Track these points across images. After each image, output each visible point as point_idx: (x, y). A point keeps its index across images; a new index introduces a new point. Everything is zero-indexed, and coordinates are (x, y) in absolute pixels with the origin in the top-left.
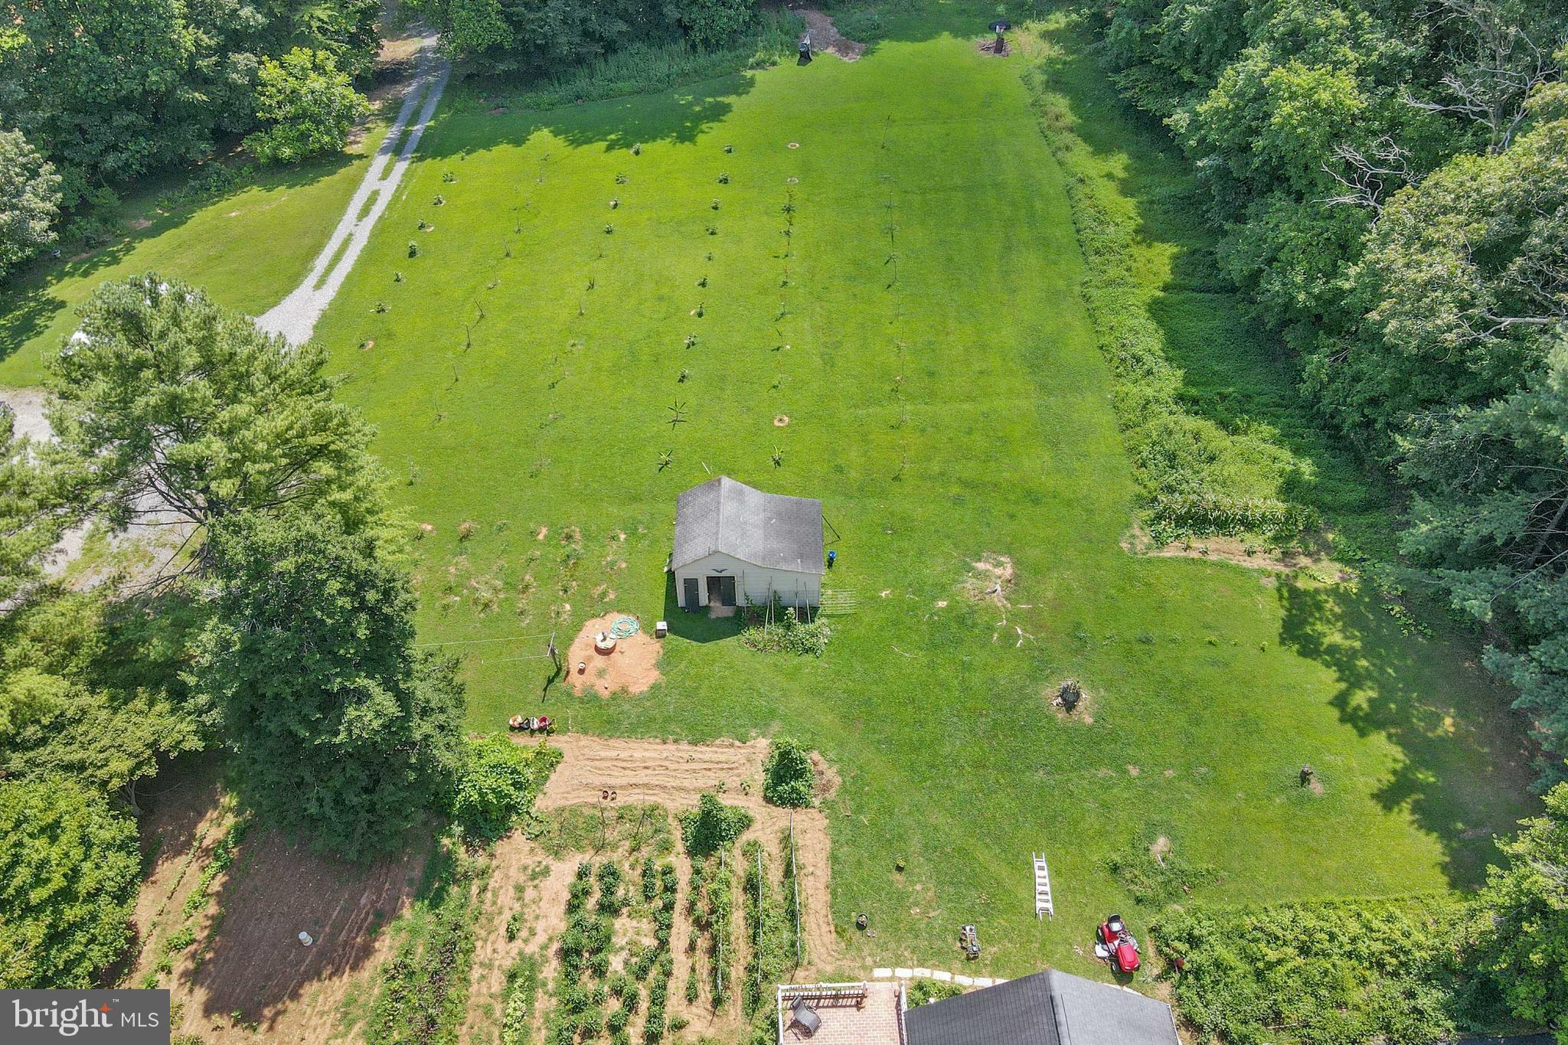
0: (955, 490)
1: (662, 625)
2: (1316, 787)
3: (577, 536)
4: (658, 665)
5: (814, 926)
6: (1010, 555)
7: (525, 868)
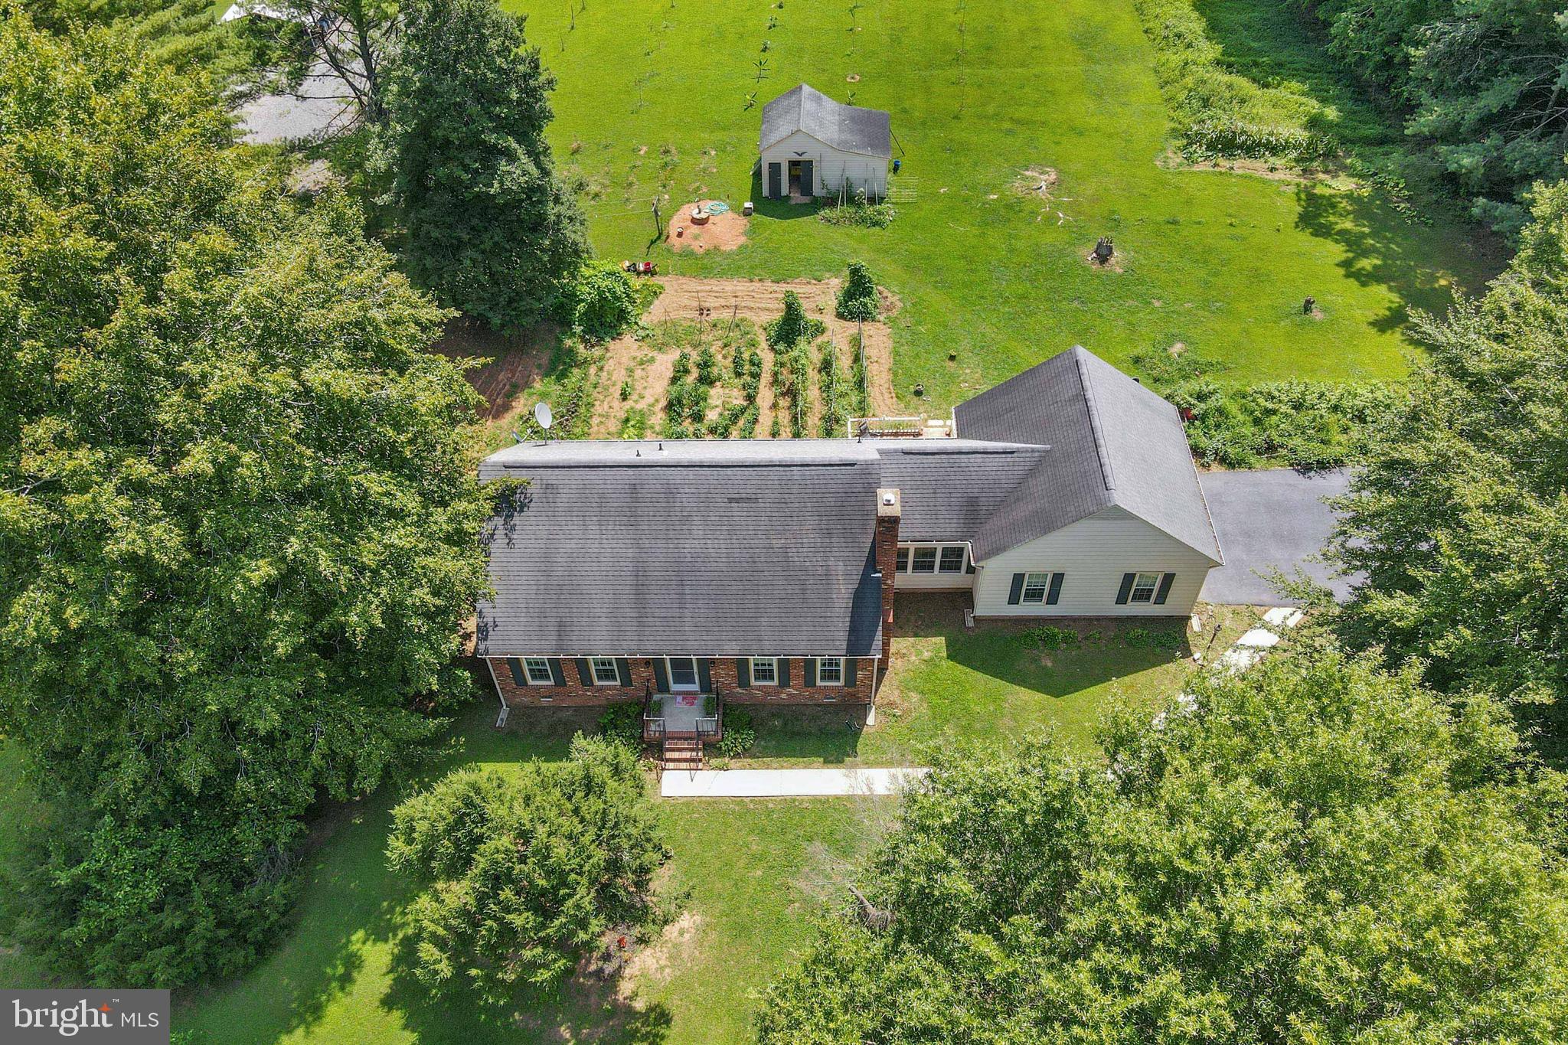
0: (1007, 125)
1: (748, 204)
2: (1317, 315)
3: (673, 150)
4: (745, 234)
5: (878, 394)
6: (1055, 167)
7: (634, 358)
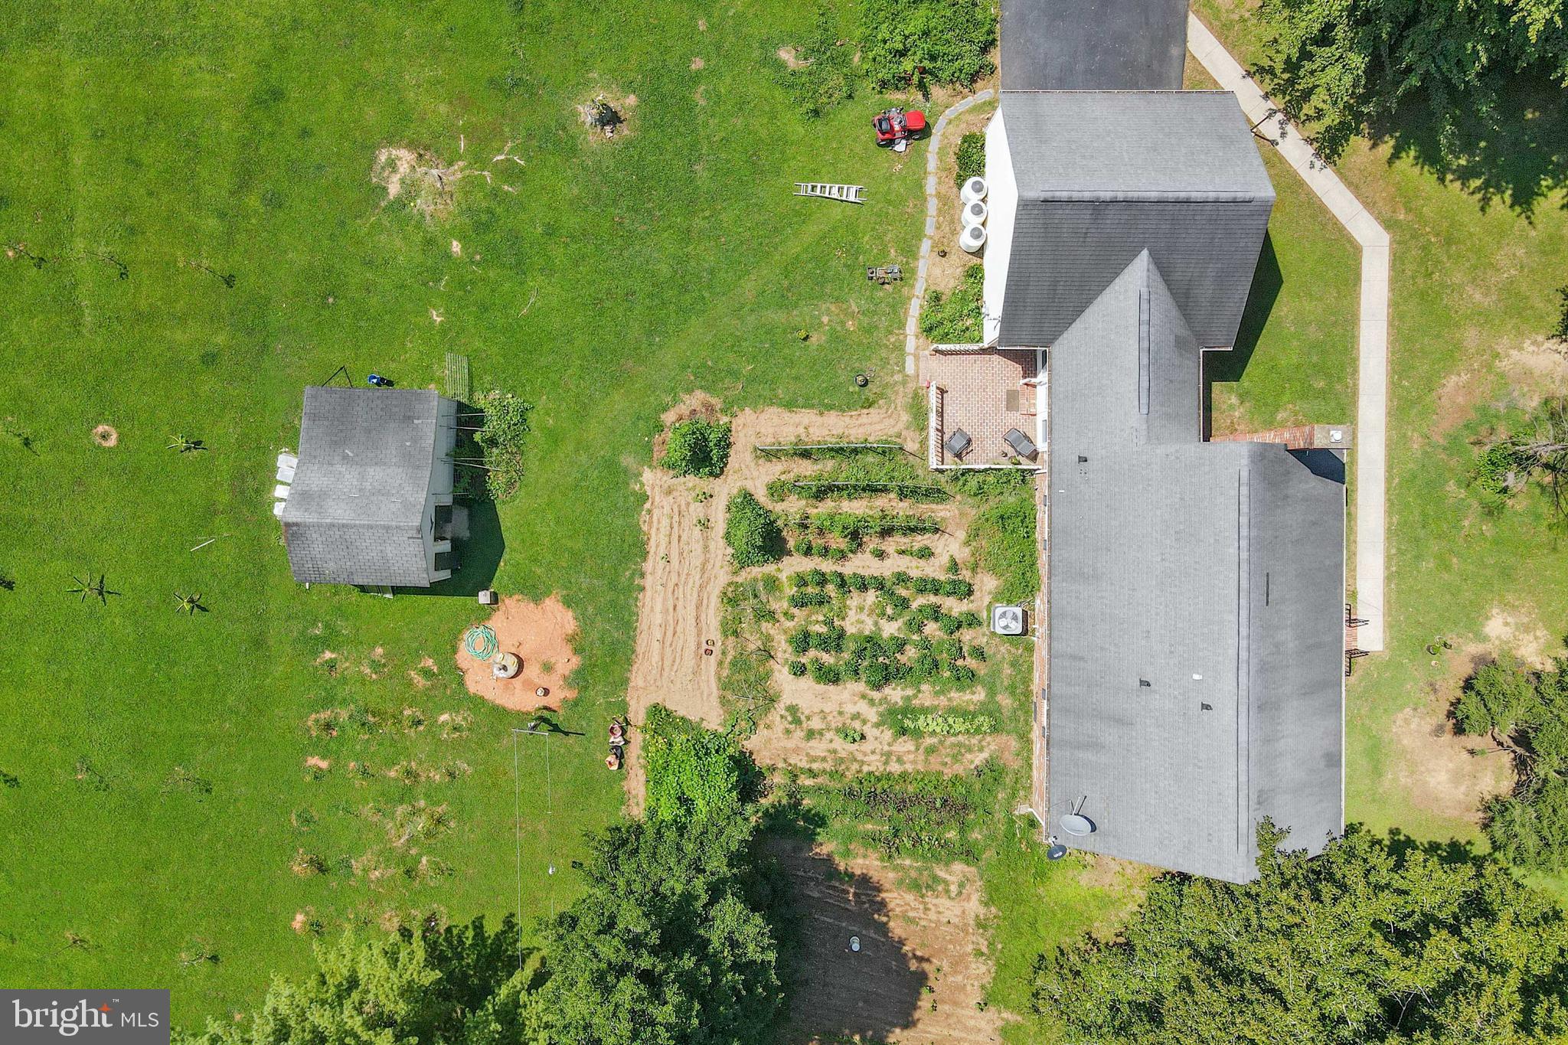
1: (484, 597)
4: (537, 599)
6: (377, 146)
7: (788, 731)
